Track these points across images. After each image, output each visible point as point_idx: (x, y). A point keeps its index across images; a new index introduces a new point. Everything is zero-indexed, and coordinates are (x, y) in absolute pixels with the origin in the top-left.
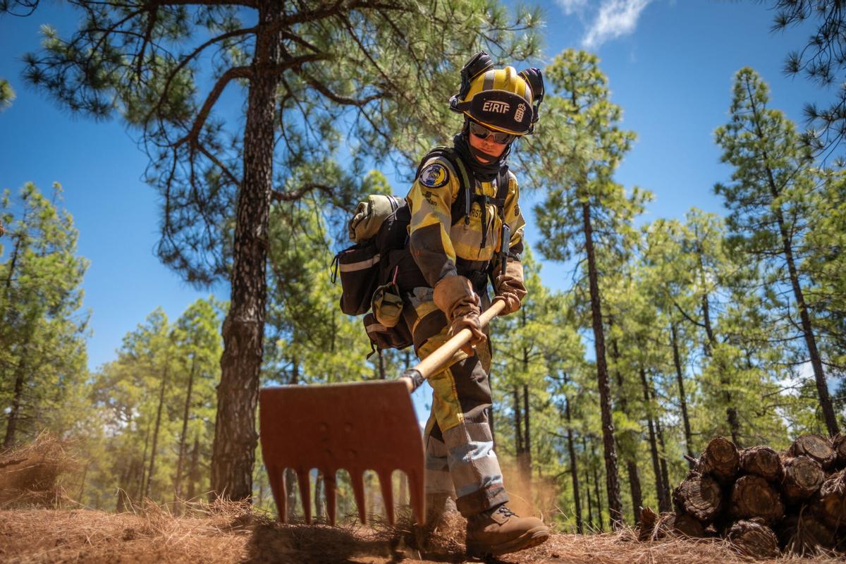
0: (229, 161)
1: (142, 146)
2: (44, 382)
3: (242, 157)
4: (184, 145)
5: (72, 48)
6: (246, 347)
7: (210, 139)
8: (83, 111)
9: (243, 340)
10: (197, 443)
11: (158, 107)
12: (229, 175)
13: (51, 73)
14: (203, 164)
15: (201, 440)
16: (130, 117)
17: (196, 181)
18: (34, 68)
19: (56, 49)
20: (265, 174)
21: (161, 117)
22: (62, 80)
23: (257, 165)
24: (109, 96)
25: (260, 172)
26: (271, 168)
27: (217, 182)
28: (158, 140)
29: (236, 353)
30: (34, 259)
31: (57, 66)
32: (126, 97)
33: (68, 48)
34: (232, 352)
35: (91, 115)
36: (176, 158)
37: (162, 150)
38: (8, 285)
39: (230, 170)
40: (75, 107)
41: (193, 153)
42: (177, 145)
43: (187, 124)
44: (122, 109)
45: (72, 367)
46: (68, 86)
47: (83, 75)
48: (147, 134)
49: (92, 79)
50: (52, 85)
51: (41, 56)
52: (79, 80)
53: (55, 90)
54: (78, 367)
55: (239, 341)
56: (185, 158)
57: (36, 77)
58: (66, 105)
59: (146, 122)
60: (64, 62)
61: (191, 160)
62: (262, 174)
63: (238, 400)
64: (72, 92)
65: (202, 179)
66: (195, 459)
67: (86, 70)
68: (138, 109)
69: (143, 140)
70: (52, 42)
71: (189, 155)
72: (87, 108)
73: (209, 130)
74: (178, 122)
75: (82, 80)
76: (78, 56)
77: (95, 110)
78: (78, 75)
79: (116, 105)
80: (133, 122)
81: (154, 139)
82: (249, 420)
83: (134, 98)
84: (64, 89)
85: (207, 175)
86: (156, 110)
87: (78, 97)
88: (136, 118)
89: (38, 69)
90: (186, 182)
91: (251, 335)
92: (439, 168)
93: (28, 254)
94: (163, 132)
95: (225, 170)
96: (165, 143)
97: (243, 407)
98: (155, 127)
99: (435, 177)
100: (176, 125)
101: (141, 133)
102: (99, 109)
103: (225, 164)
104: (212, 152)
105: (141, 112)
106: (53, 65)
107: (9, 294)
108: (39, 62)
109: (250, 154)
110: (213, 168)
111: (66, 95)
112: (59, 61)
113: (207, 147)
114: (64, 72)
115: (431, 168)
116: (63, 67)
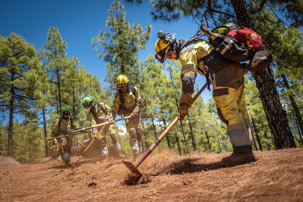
0: (225, 10)
1: (194, 22)
2: (194, 111)
3: (231, 5)
4: (207, 13)
5: (161, 2)
6: (265, 77)
7: (215, 5)
8: (172, 20)
9: (262, 75)
10: (253, 119)
11: (194, 5)
12: (228, 15)
13: (158, 14)
14: (217, 16)
15: (254, 117)
16: (185, 14)
17: (217, 24)
18: (154, 15)
19: (157, 5)
20: (244, 6)
21: (196, 7)
22: (162, 14)
23: (239, 5)
24: (176, 11)
25: (241, 7)
26: (246, 2)
27: (224, 20)
28: (198, 16)
29: (261, 81)
30: (176, 74)
31: (159, 11)
32: (181, 8)
33: (160, 3)
34: (260, 81)
35: (175, 20)
36: (206, 19)
37: (201, 19)
38: (173, 84)
39: (227, 13)
40: (169, 20)
41: (211, 14)
42: (205, 15)
43: (205, 5)
44: (182, 13)
45: (200, 103)
46: (164, 15)
47: (167, 9)
48: (194, 16)
49: (170, 9)
50: (160, 17)
51: (154, 11)
52: (166, 11)
53: (162, 19)
54: (202, 103)
55: (261, 77)
56: (209, 17)
57: (156, 18)
58: (166, 21)
59: (191, 11)
60: (160, 8)
61: (212, 17)
62: (243, 7)
63: (270, 99)
64: (167, 16)
65: (218, 22)
66: (254, 125)
67: (167, 7)
68: (186, 10)
69: (193, 19)
70: (154, 4)
71: (210, 16)
72: (172, 19)
73: (214, 3)
74: (202, 6)
75: (167, 11)
76: (163, 4)
77: (175, 18)
78: (165, 10)
79: (179, 13)
80: (187, 15)
81: (196, 17)
82: (278, 106)
83: (184, 7)
84: (164, 17)
85: (220, 19)
86: (193, 6)
87: (169, 17)
88: (187, 13)
89: (155, 15)
90: (213, 26)
91: (265, 72)
93: (174, 73)
94: (198, 12)
95: (225, 14)
96: (201, 16)
97: (274, 101)
98: (195, 12)
100: (201, 8)
101: (191, 17)
102: (176, 17)
103: (225, 12)
104: (218, 10)
105: (188, 10)
106: (158, 11)
107: (174, 87)
108: (155, 13)
109: (234, 2)
110: (221, 16)
111: (165, 18)
112: (159, 9)
113: (216, 9)
114: (162, 11)
116: (161, 10)
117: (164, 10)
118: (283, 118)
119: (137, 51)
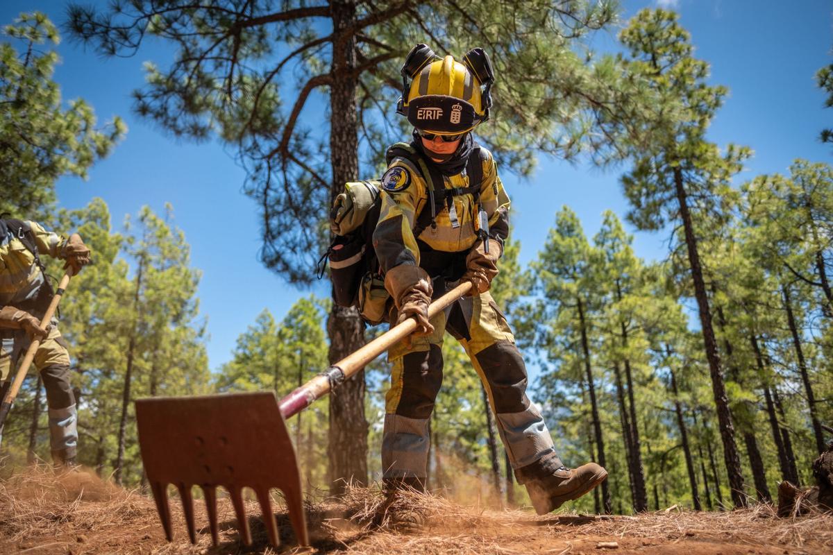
0: (318, 166)
1: (239, 161)
2: (174, 384)
3: (330, 161)
4: (276, 156)
5: (171, 80)
6: (350, 341)
7: (298, 147)
8: (185, 135)
9: (346, 333)
10: (311, 433)
11: (250, 123)
12: (318, 179)
13: (155, 104)
14: (295, 171)
15: (314, 430)
16: (226, 136)
17: (289, 188)
18: (141, 102)
19: (158, 82)
20: (353, 174)
21: (254, 131)
22: (166, 109)
23: (344, 167)
24: (206, 119)
25: (347, 173)
26: (358, 168)
27: (309, 187)
28: (253, 154)
29: (341, 347)
30: (155, 274)
31: (160, 98)
32: (221, 118)
33: (168, 80)
34: (338, 346)
35: (193, 138)
36: (270, 168)
37: (257, 162)
38: (137, 299)
39: (319, 174)
40: (178, 133)
41: (284, 162)
42: (269, 157)
43: (276, 136)
44: (218, 129)
45: (196, 369)
46: (171, 114)
47: (183, 102)
48: (243, 149)
49: (191, 105)
50: (157, 115)
51: (146, 90)
52: (179, 107)
53: (160, 120)
54: (201, 368)
55: (343, 338)
56: (278, 168)
57: (144, 110)
58: (171, 132)
59: (240, 138)
60: (165, 93)
61: (284, 169)
62: (350, 175)
63: (347, 391)
64: (175, 119)
65: (294, 186)
66: (310, 448)
67: (185, 98)
68: (232, 127)
69: (239, 155)
70: (152, 76)
71: (281, 164)
72: (189, 132)
73: (297, 139)
74: (268, 135)
75: (182, 107)
76: (177, 86)
77: (195, 133)
78: (179, 103)
79: (213, 126)
80: (229, 140)
81: (249, 153)
82: (358, 409)
83: (227, 117)
84: (168, 118)
85: (299, 181)
86: (249, 127)
87: (180, 123)
88: (231, 136)
89: (144, 103)
90: (281, 190)
91: (354, 329)
92: (401, 170)
93: (150, 270)
94: (256, 146)
95: (315, 175)
96: (258, 156)
97: (352, 398)
98: (249, 142)
99: (396, 181)
100: (267, 138)
101: (237, 150)
102: (199, 132)
103: (315, 169)
104: (302, 159)
105: (235, 129)
106: (156, 97)
107: (138, 307)
108: (145, 96)
109: (337, 157)
110: (304, 174)
111: (170, 122)
112: (161, 93)
113: (297, 155)
114: (166, 102)
115: (392, 172)
116: (165, 97)
117: (174, 102)
118: (361, 440)
119: (58, 174)
